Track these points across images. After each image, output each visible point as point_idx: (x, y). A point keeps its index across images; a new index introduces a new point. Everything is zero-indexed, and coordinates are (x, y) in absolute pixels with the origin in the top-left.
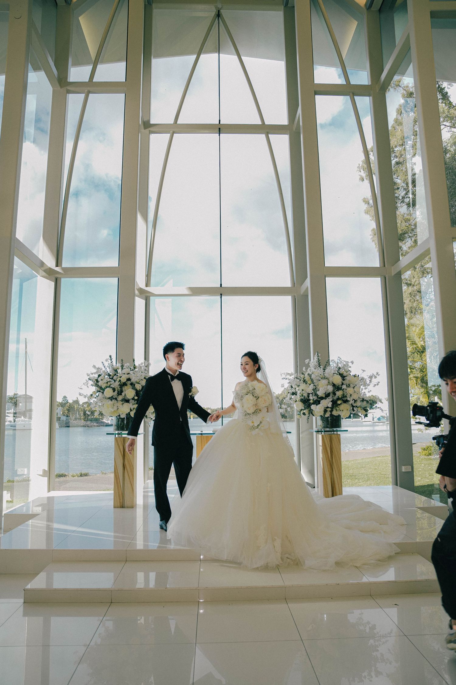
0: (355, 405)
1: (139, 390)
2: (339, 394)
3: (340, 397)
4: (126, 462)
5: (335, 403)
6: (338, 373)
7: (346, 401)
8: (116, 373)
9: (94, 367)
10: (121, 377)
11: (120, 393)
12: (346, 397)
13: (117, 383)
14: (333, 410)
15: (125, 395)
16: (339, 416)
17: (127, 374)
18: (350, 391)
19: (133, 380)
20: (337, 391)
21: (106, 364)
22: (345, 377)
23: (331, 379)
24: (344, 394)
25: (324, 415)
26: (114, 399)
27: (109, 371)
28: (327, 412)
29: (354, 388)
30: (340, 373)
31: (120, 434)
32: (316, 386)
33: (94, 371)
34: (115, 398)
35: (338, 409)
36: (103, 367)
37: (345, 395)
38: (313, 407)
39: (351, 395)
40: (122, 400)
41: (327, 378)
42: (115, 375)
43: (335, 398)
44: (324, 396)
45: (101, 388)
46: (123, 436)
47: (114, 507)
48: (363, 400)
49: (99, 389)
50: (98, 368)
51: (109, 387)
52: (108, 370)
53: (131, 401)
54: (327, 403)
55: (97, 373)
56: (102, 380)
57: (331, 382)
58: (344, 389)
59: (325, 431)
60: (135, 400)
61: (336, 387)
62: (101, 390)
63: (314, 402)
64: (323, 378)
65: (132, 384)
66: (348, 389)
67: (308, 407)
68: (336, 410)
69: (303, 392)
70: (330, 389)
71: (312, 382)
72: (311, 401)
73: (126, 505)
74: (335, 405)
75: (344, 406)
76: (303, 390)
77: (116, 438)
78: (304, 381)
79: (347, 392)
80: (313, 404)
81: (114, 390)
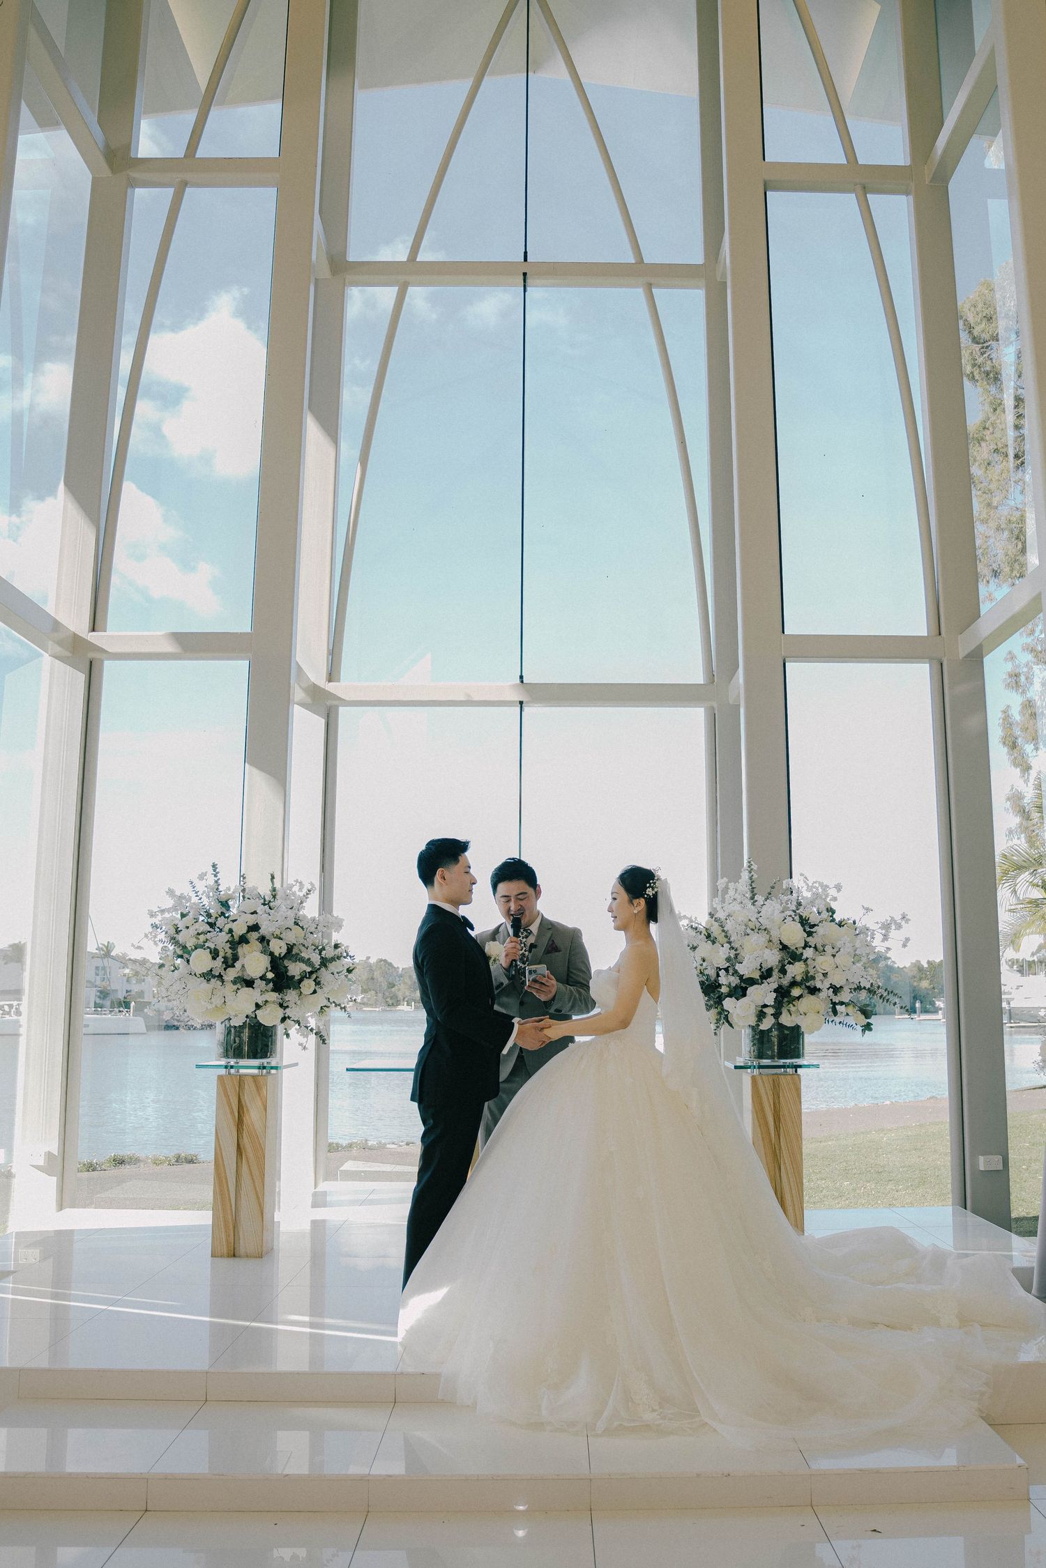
0: (836, 999)
1: (280, 954)
2: (796, 970)
3: (799, 979)
4: (246, 1141)
5: (783, 995)
6: (797, 918)
7: (814, 991)
8: (224, 910)
9: (171, 892)
10: (236, 920)
11: (229, 963)
12: (813, 978)
13: (224, 937)
14: (781, 1013)
15: (243, 966)
16: (798, 1027)
17: (252, 913)
18: (823, 963)
19: (265, 930)
20: (790, 963)
21: (201, 886)
22: (813, 926)
23: (775, 934)
24: (807, 972)
25: (758, 1025)
26: (214, 977)
27: (207, 904)
28: (764, 1017)
29: (834, 956)
30: (801, 917)
31: (232, 1067)
32: (736, 950)
33: (169, 903)
34: (217, 974)
35: (792, 1009)
36: (193, 895)
37: (811, 974)
38: (728, 1003)
39: (825, 975)
40: (234, 982)
41: (765, 930)
42: (223, 914)
43: (786, 981)
44: (756, 975)
45: (184, 947)
46: (242, 1071)
47: (213, 1255)
48: (859, 988)
49: (180, 952)
50: (181, 897)
51: (202, 947)
52: (205, 901)
53: (258, 983)
54: (763, 994)
55: (174, 908)
56: (188, 927)
57: (776, 940)
58: (807, 958)
59: (761, 1067)
60: (268, 981)
61: (788, 952)
62: (185, 952)
63: (730, 991)
64: (756, 930)
65: (262, 939)
66: (820, 959)
67: (715, 1003)
68: (789, 1011)
69: (705, 964)
70: (772, 958)
71: (726, 940)
72: (724, 990)
73: (242, 1250)
74: (786, 999)
75: (808, 1002)
76: (704, 961)
77: (220, 1078)
78: (708, 936)
79: (817, 967)
80: (730, 995)
81: (215, 954)
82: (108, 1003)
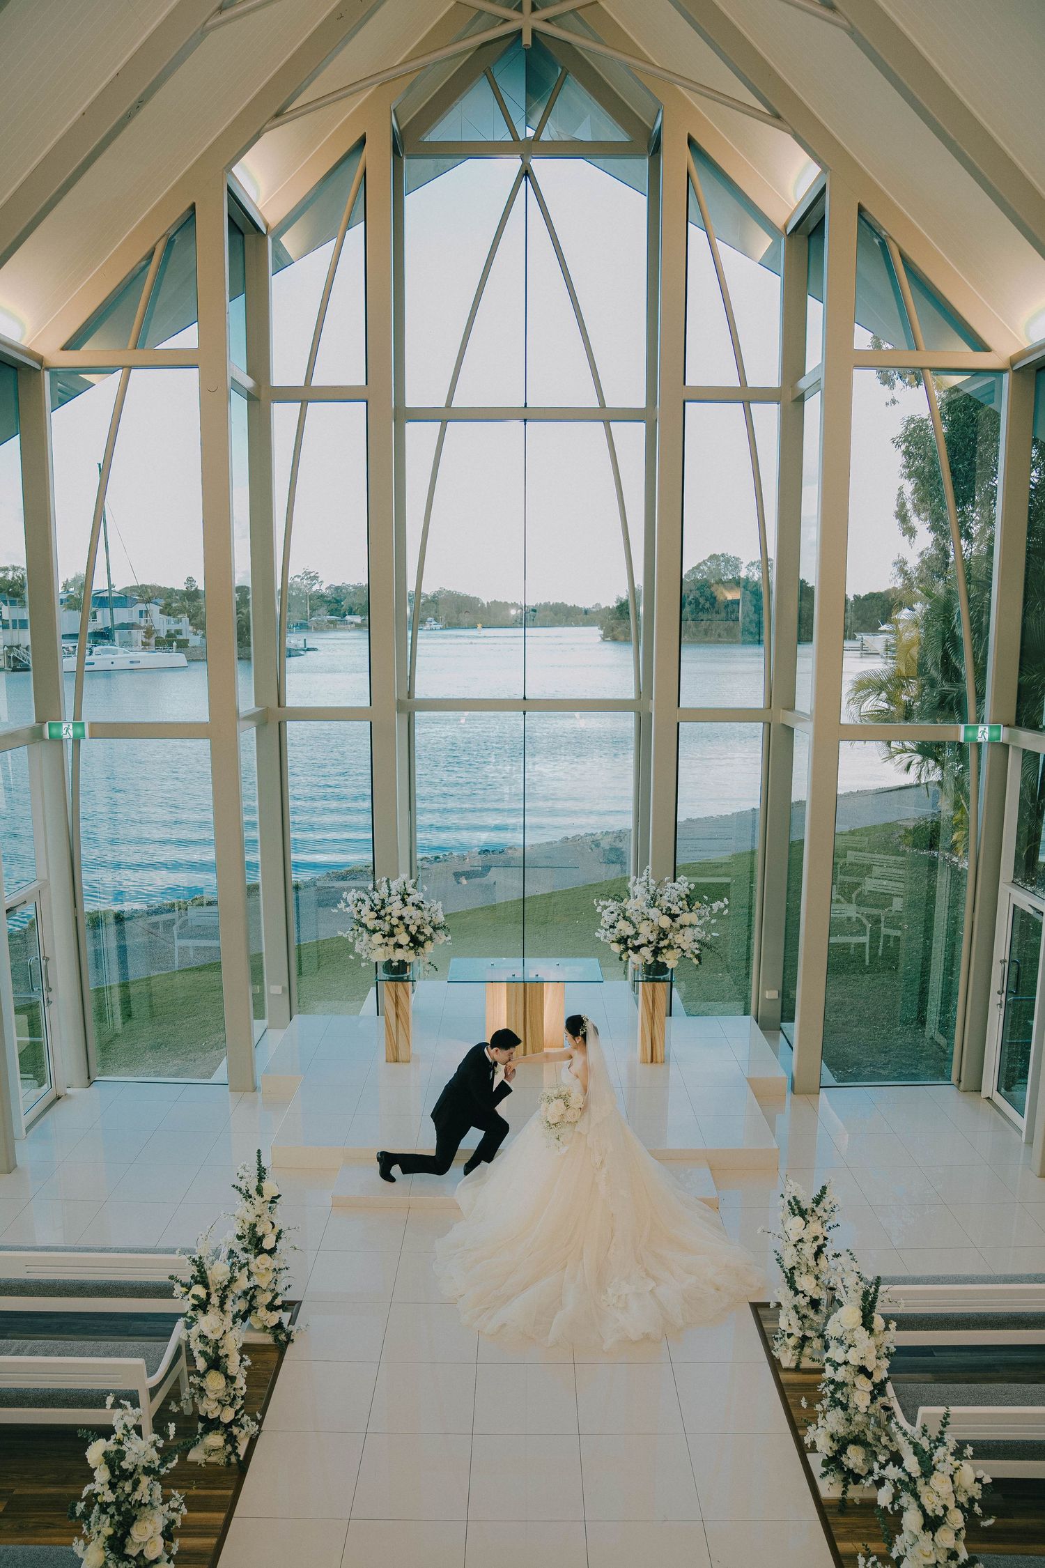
1: (414, 933)
11: (391, 934)
13: (387, 926)
15: (398, 940)
19: (407, 920)
22: (676, 916)
23: (656, 922)
25: (646, 962)
26: (384, 945)
32: (636, 929)
38: (631, 953)
40: (394, 945)
41: (651, 920)
44: (646, 942)
47: (387, 1061)
51: (378, 931)
53: (404, 945)
57: (656, 926)
60: (410, 947)
61: (662, 932)
64: (647, 920)
65: (405, 925)
69: (621, 932)
71: (632, 923)
72: (630, 946)
73: (400, 1060)
80: (632, 949)
81: (384, 936)
82: (152, 641)
